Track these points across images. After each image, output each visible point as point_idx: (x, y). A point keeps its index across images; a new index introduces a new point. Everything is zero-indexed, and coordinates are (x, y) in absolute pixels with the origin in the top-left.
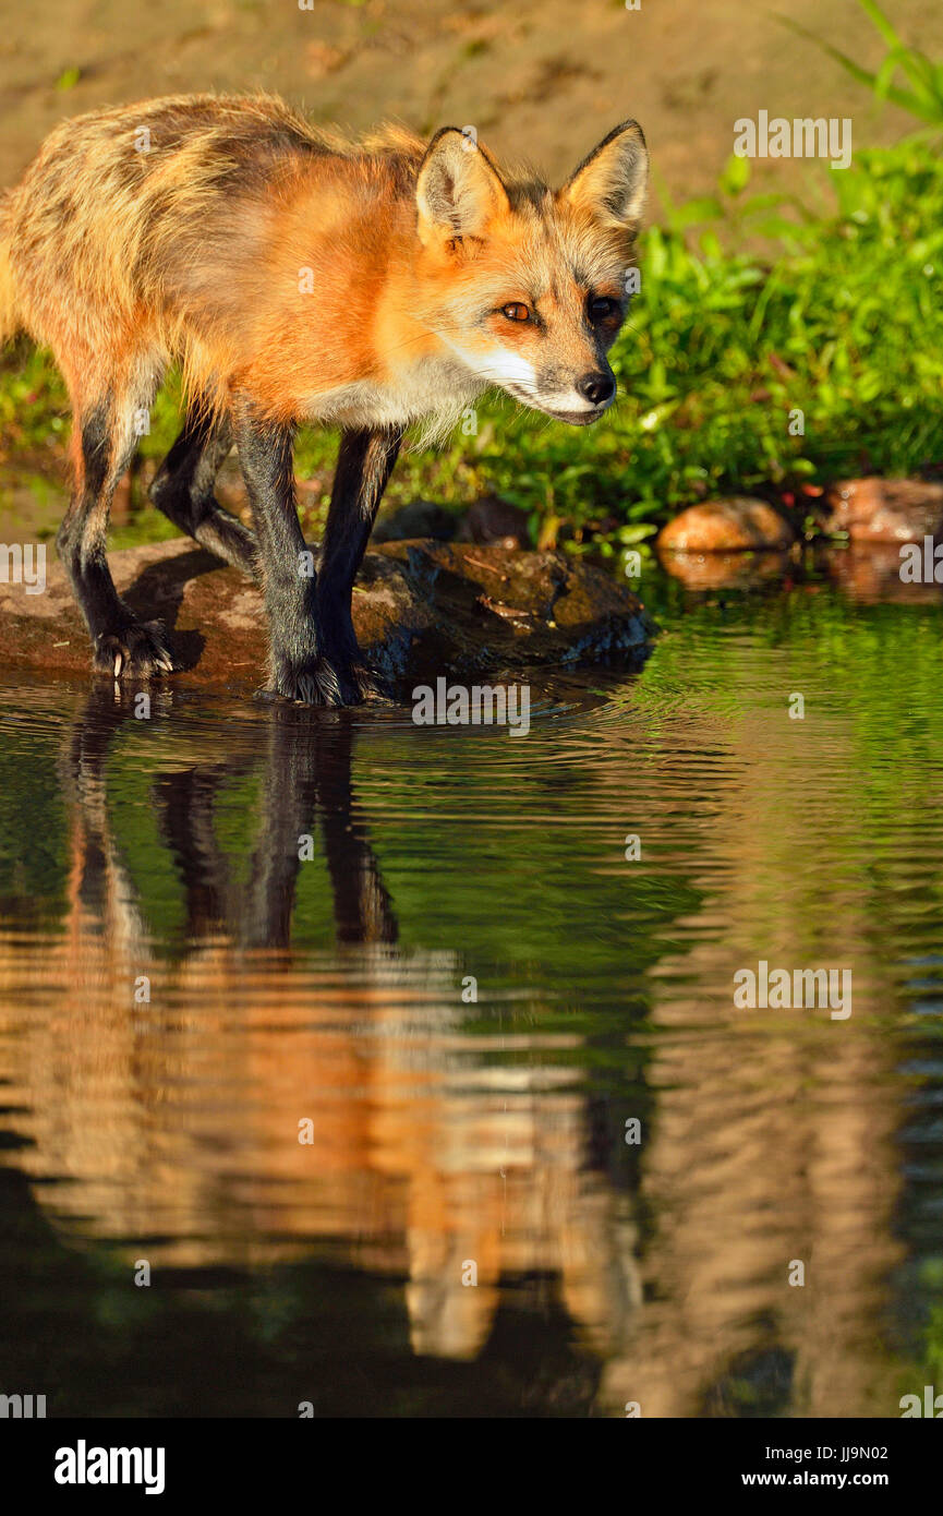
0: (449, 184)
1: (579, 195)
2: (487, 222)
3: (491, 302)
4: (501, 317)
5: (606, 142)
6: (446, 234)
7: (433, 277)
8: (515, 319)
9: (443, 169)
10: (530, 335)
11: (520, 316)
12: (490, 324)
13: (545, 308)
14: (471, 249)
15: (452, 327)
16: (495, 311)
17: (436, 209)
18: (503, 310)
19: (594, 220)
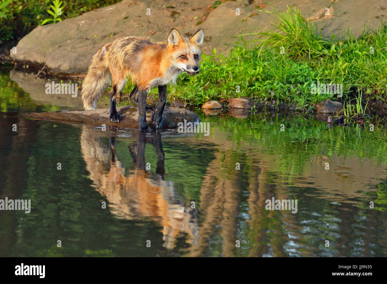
0: (173, 37)
1: (194, 40)
2: (179, 43)
3: (179, 55)
4: (180, 58)
5: (198, 31)
6: (173, 45)
7: (170, 52)
8: (183, 58)
9: (172, 35)
10: (185, 61)
11: (184, 57)
12: (179, 59)
13: (188, 56)
14: (176, 47)
15: (173, 60)
16: (180, 57)
17: (171, 41)
18: (180, 56)
19: (195, 43)
